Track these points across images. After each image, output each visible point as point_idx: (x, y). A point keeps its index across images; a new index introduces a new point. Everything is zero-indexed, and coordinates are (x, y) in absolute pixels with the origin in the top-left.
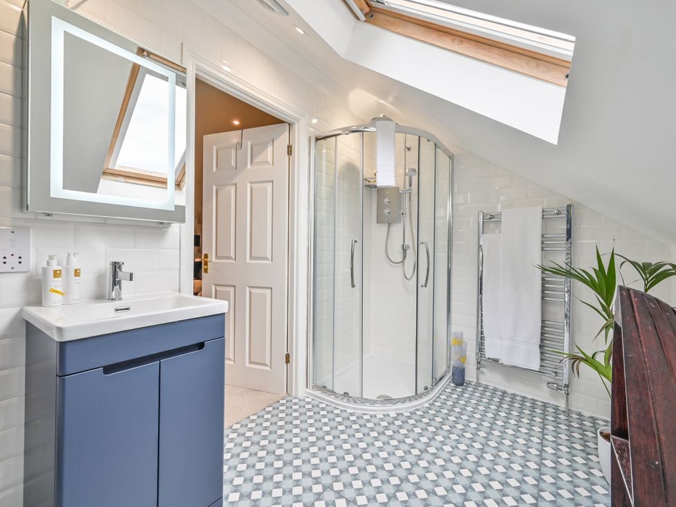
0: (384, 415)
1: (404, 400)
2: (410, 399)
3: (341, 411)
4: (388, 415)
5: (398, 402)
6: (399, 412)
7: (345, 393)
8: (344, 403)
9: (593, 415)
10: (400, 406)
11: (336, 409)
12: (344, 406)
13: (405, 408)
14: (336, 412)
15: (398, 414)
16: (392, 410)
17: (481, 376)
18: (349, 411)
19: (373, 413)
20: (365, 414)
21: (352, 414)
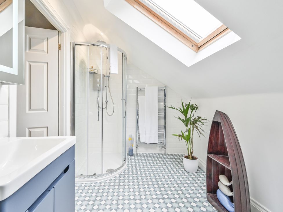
0: (115, 178)
1: (119, 169)
2: (120, 168)
3: (95, 183)
4: (116, 177)
5: (117, 170)
6: (119, 174)
7: (94, 174)
8: (94, 179)
9: (171, 153)
10: (118, 172)
11: (92, 183)
12: (95, 181)
13: (121, 171)
14: (93, 185)
15: (119, 175)
16: (116, 174)
17: (138, 151)
18: (98, 182)
19: (110, 179)
20: (106, 180)
21: (101, 183)
